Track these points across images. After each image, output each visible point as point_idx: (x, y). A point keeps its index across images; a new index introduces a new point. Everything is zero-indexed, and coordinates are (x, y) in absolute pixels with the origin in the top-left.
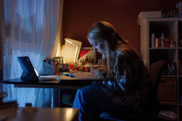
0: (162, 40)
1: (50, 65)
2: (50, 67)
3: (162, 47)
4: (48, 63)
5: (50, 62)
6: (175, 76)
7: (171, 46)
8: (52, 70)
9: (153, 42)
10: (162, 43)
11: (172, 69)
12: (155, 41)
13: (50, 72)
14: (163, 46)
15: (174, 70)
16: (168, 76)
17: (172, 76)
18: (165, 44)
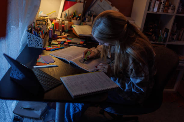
0: (163, 3)
1: (37, 37)
2: (37, 40)
3: (160, 12)
4: (35, 35)
5: (38, 34)
6: (164, 43)
7: (170, 11)
8: (40, 43)
9: (152, 4)
10: (162, 6)
11: (163, 36)
12: (155, 4)
13: (37, 45)
14: (162, 10)
15: (165, 37)
16: (157, 42)
17: (162, 43)
18: (164, 8)
